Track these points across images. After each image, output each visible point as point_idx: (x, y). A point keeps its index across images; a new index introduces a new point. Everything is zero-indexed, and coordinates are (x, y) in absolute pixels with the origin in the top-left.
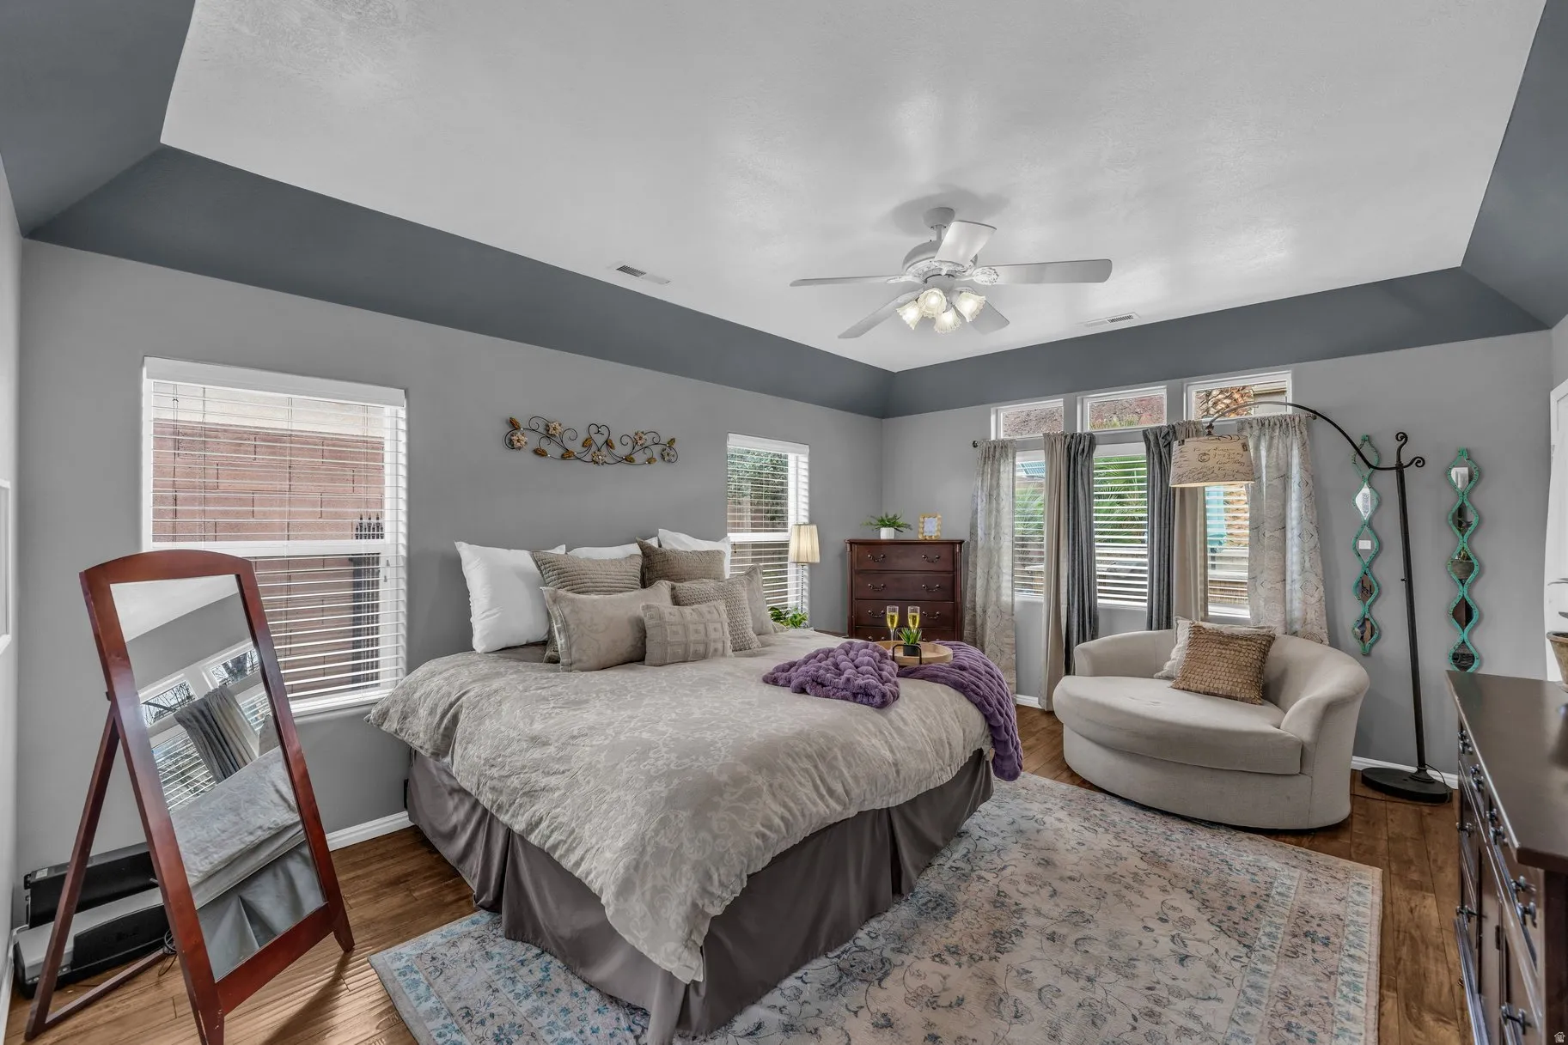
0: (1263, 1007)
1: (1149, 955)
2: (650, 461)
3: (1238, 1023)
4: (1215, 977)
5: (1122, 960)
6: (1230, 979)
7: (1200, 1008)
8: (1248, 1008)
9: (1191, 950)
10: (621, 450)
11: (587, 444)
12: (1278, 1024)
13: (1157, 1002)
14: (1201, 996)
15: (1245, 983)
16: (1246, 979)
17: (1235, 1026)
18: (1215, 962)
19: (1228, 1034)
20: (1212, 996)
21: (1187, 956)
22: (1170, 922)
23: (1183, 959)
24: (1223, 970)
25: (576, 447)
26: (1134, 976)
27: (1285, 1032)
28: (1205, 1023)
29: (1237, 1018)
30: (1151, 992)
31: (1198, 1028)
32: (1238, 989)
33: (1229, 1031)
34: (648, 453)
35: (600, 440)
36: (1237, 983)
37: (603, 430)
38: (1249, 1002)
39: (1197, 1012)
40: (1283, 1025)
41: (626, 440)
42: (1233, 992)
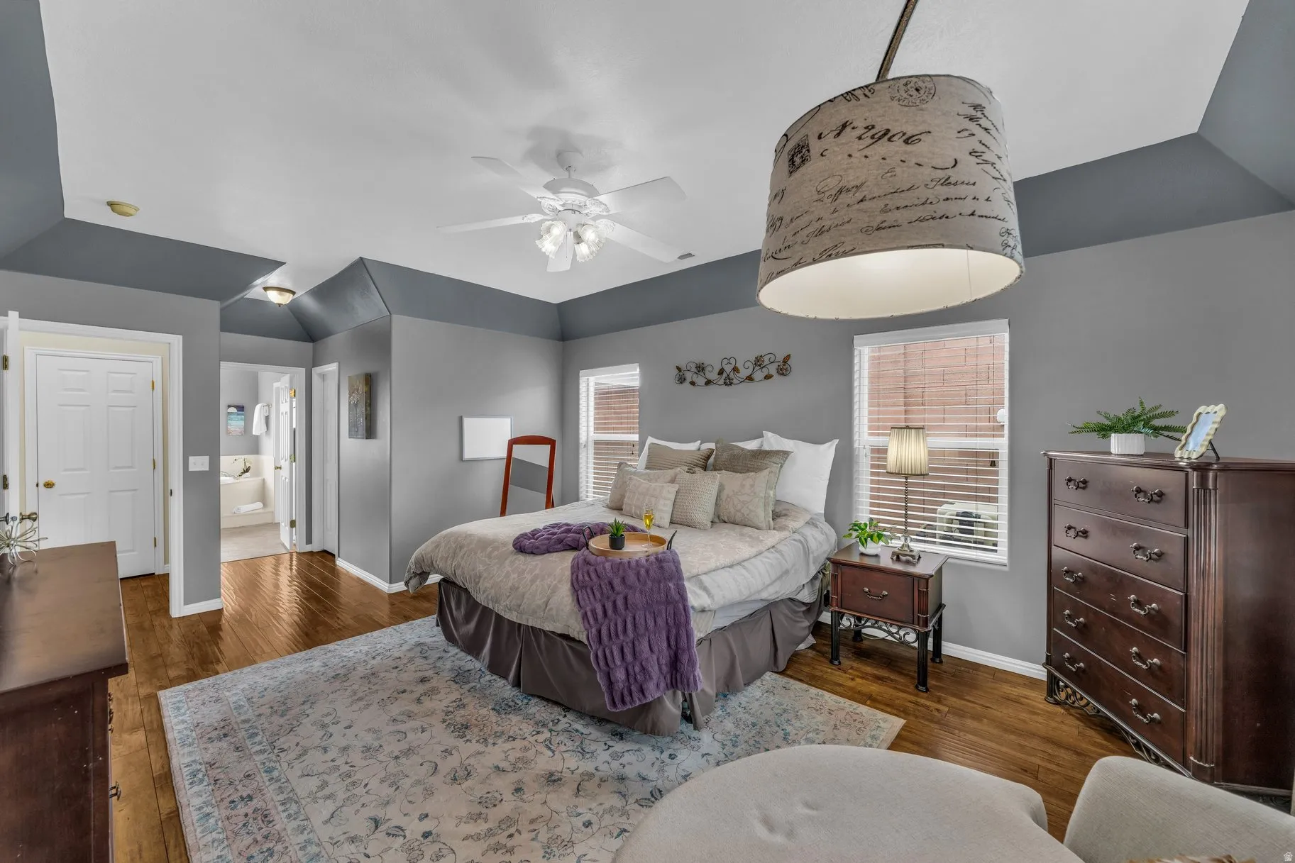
0: (297, 848)
1: (394, 802)
2: (768, 377)
3: (303, 820)
4: (345, 833)
5: (401, 782)
6: (335, 843)
7: (330, 806)
8: (305, 837)
9: (380, 834)
10: (744, 373)
11: (721, 372)
12: (279, 847)
13: (354, 783)
14: (337, 812)
15: (323, 853)
16: (326, 856)
17: (302, 817)
18: (357, 844)
19: (302, 810)
20: (332, 820)
21: (377, 827)
22: (422, 839)
23: (377, 823)
24: (346, 845)
25: (713, 376)
26: (382, 781)
27: (271, 845)
28: (320, 801)
29: (305, 823)
30: (363, 784)
31: (319, 795)
32: (323, 843)
33: (303, 812)
34: (765, 372)
35: (728, 369)
36: (329, 848)
37: (732, 361)
38: (308, 842)
39: (329, 802)
40: (276, 849)
41: (748, 364)
42: (325, 838)
